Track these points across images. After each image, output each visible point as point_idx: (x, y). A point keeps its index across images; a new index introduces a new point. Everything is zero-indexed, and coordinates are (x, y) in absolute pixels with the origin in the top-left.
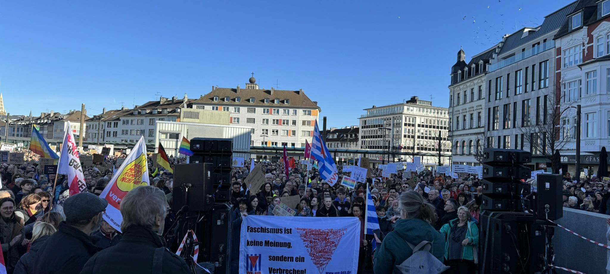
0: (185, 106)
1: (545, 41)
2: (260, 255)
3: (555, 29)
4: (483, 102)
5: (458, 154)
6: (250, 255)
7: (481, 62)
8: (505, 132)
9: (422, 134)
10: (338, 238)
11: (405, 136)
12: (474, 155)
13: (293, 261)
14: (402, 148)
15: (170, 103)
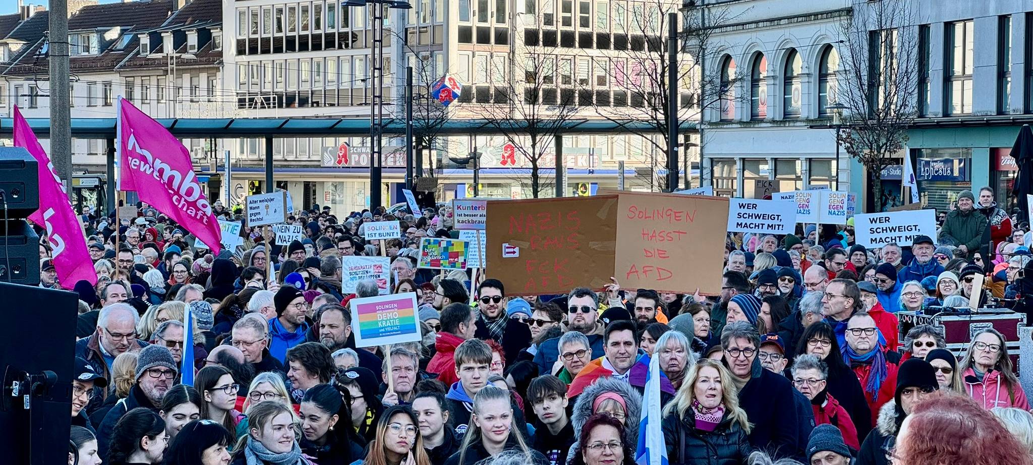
5: (730, 122)
9: (549, 20)
11: (465, 36)
12: (808, 120)
14: (451, 96)
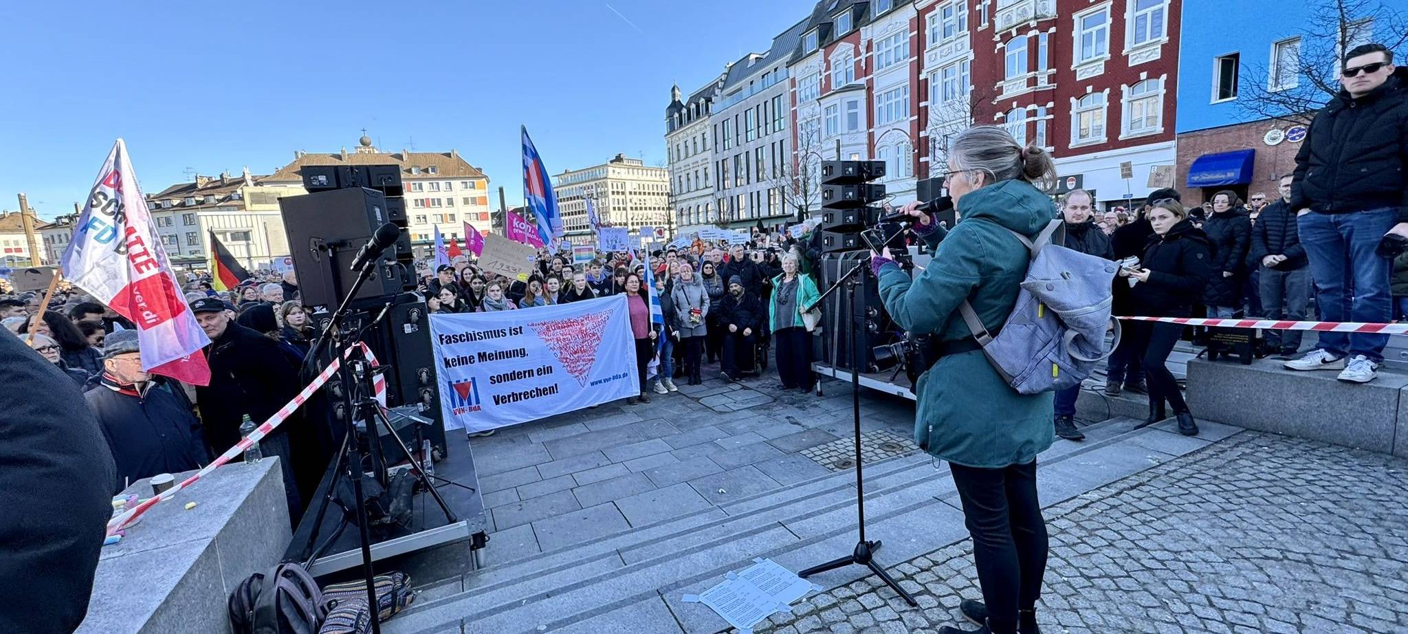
0: (251, 183)
1: (776, 70)
2: (473, 379)
3: (786, 53)
4: (708, 154)
6: (454, 383)
7: (702, 101)
8: (738, 191)
9: (636, 203)
10: (601, 326)
13: (533, 375)
15: (217, 184)
